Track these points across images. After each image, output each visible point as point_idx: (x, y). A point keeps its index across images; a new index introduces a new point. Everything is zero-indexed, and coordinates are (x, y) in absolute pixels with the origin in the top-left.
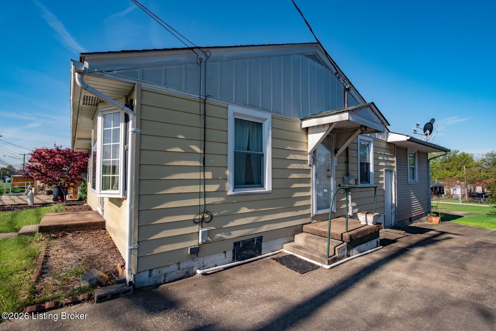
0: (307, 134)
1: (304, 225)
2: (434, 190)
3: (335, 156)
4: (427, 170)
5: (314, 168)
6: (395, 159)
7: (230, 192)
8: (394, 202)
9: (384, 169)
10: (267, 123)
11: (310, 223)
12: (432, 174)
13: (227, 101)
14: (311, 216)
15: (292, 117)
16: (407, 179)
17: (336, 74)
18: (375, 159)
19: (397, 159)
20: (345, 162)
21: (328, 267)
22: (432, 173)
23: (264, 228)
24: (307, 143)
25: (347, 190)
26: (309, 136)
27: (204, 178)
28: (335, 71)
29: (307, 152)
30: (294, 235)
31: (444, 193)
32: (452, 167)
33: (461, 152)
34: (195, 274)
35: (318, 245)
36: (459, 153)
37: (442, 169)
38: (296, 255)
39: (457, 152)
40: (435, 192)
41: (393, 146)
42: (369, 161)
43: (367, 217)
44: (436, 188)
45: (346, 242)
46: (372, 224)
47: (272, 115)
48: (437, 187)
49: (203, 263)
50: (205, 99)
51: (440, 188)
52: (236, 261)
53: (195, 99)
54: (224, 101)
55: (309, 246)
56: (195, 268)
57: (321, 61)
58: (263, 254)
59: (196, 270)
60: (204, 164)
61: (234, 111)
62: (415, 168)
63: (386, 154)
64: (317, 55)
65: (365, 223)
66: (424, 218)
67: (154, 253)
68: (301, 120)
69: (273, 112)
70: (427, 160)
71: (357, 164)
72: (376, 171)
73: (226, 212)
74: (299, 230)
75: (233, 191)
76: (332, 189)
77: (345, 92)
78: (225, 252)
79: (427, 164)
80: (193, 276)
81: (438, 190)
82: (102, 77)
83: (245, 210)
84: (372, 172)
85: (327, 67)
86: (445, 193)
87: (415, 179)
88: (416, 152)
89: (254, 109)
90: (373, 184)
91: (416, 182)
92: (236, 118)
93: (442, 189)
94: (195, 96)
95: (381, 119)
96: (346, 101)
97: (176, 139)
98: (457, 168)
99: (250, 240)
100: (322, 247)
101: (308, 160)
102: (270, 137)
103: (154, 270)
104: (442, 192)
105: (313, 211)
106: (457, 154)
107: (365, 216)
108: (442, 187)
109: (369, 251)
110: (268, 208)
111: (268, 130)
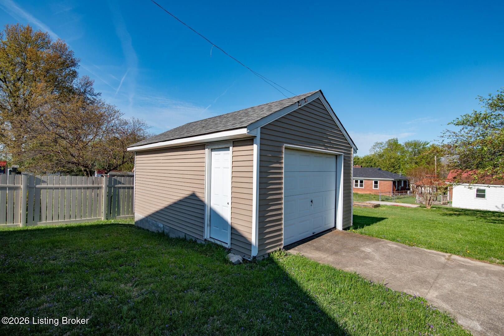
2: (397, 185)
12: (399, 167)
22: (398, 165)
31: (409, 189)
32: (421, 160)
33: (431, 144)
36: (428, 145)
37: (411, 163)
39: (427, 144)
40: (398, 187)
44: (399, 182)
48: (401, 181)
51: (405, 182)
81: (402, 185)
86: (411, 189)
93: (407, 184)
98: (427, 161)
104: (407, 188)
106: (427, 146)
108: (407, 182)
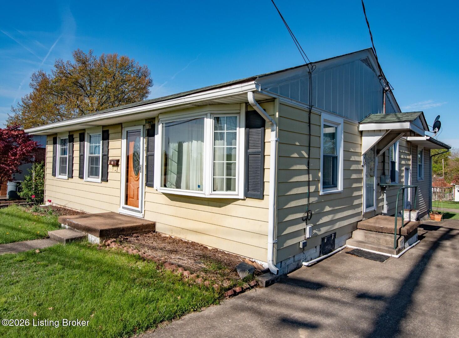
0: (361, 136)
1: (358, 223)
3: (377, 156)
4: (429, 167)
5: (365, 168)
6: (411, 157)
7: (321, 193)
8: (409, 200)
9: (404, 167)
10: (340, 127)
11: (361, 220)
13: (321, 110)
14: (363, 214)
15: (354, 121)
16: (416, 176)
17: (379, 76)
18: (400, 158)
19: (412, 157)
20: (382, 162)
21: (397, 256)
23: (337, 225)
24: (361, 145)
25: (383, 189)
26: (363, 138)
27: (309, 180)
28: (378, 74)
29: (361, 153)
30: (352, 232)
34: (301, 266)
35: (379, 239)
38: (362, 249)
41: (410, 144)
42: (395, 160)
43: (411, 214)
45: (403, 235)
46: (415, 220)
47: (344, 120)
49: (305, 257)
50: (311, 109)
52: (322, 255)
53: (305, 108)
54: (319, 109)
55: (370, 241)
56: (301, 261)
57: (370, 65)
58: (336, 249)
59: (302, 263)
60: (308, 168)
61: (325, 118)
62: (421, 165)
63: (406, 152)
64: (368, 59)
65: (408, 220)
66: (426, 216)
67: (284, 247)
68: (359, 123)
69: (345, 117)
70: (429, 157)
71: (389, 163)
72: (400, 169)
73: (318, 211)
74: (355, 227)
75: (323, 191)
76: (374, 189)
77: (383, 93)
78: (316, 247)
79: (429, 161)
80: (300, 268)
82: (261, 94)
83: (328, 209)
84: (397, 170)
85: (374, 70)
87: (421, 176)
88: (423, 149)
89: (334, 115)
90: (398, 182)
91: (422, 179)
92: (325, 124)
94: (305, 106)
95: (424, 125)
96: (384, 102)
97: (295, 146)
99: (329, 236)
100: (384, 241)
101: (361, 161)
102: (343, 141)
103: (283, 262)
105: (363, 209)
107: (408, 213)
109: (414, 244)
110: (339, 206)
111: (341, 134)
